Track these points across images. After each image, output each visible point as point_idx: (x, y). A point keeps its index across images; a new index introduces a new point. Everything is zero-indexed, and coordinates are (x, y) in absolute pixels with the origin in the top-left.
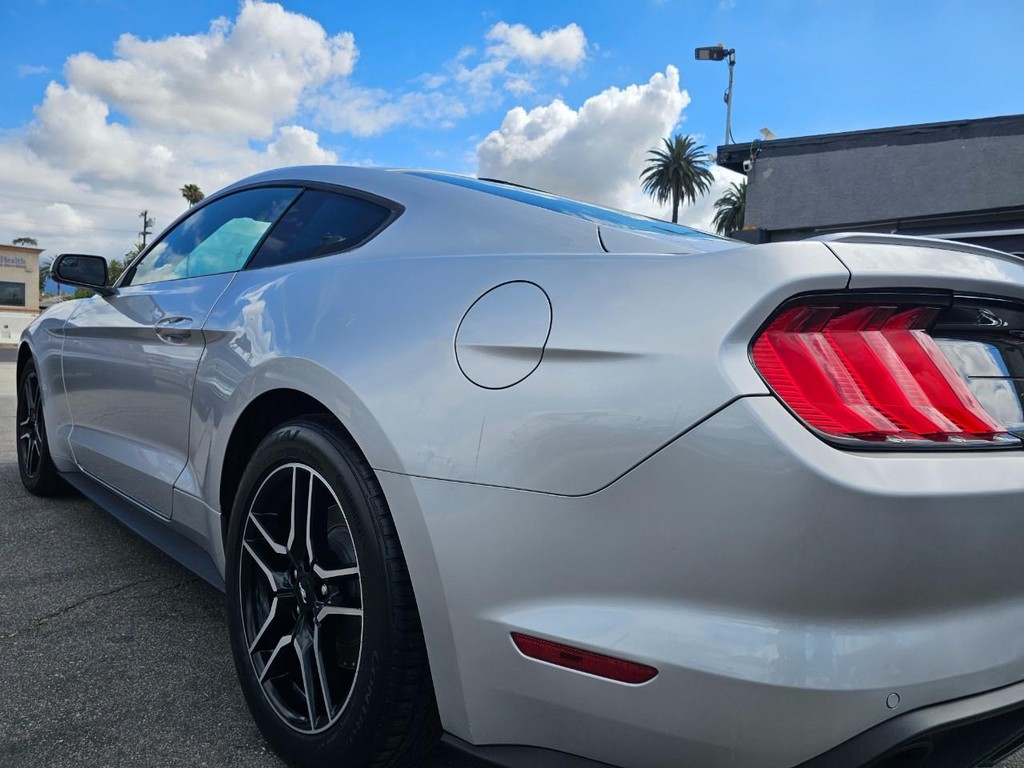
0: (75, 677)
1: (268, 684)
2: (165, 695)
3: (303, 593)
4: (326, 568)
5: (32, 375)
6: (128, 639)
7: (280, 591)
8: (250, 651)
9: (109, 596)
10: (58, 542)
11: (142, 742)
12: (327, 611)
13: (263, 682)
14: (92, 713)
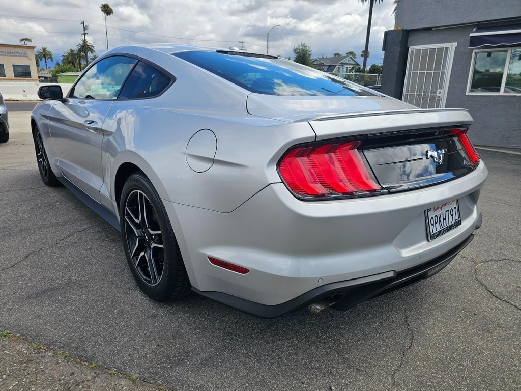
0: (71, 264)
1: (139, 268)
2: (104, 271)
3: (147, 238)
4: (153, 230)
5: (38, 133)
6: (90, 249)
7: (139, 236)
8: (132, 256)
9: (82, 232)
10: (60, 208)
11: (96, 287)
12: (153, 245)
13: (137, 267)
14: (78, 277)
